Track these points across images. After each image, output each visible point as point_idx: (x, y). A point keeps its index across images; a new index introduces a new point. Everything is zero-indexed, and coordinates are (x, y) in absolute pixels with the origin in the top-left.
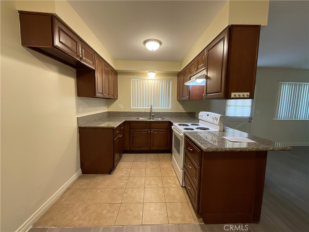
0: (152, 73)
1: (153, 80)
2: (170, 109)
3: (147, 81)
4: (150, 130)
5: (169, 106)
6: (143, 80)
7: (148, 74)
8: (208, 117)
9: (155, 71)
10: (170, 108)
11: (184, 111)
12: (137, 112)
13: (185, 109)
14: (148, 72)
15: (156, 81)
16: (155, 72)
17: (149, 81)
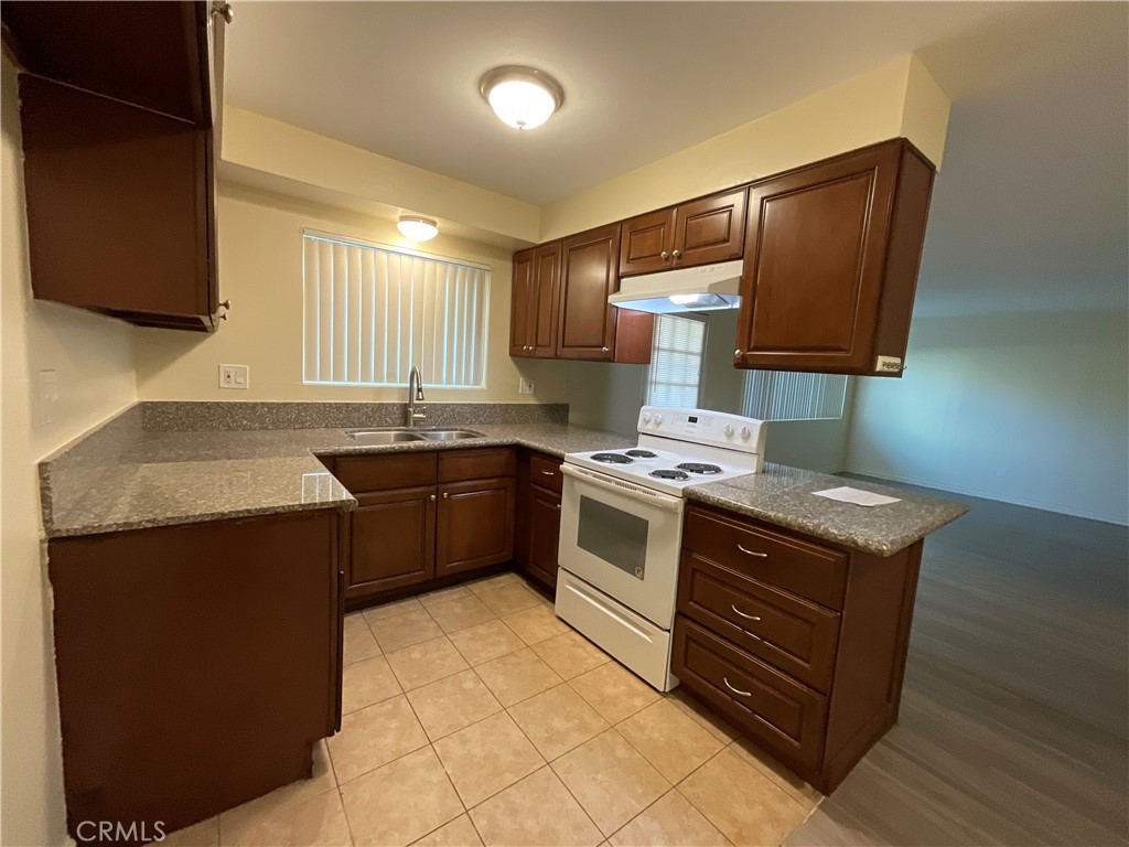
0: (421, 224)
1: (412, 256)
2: (482, 391)
3: (384, 256)
4: (433, 488)
5: (477, 382)
6: (365, 248)
7: (402, 226)
8: (694, 427)
9: (436, 219)
10: (483, 385)
11: (532, 401)
12: (339, 407)
13: (535, 393)
14: (403, 218)
15: (428, 265)
16: (434, 223)
17: (396, 258)
